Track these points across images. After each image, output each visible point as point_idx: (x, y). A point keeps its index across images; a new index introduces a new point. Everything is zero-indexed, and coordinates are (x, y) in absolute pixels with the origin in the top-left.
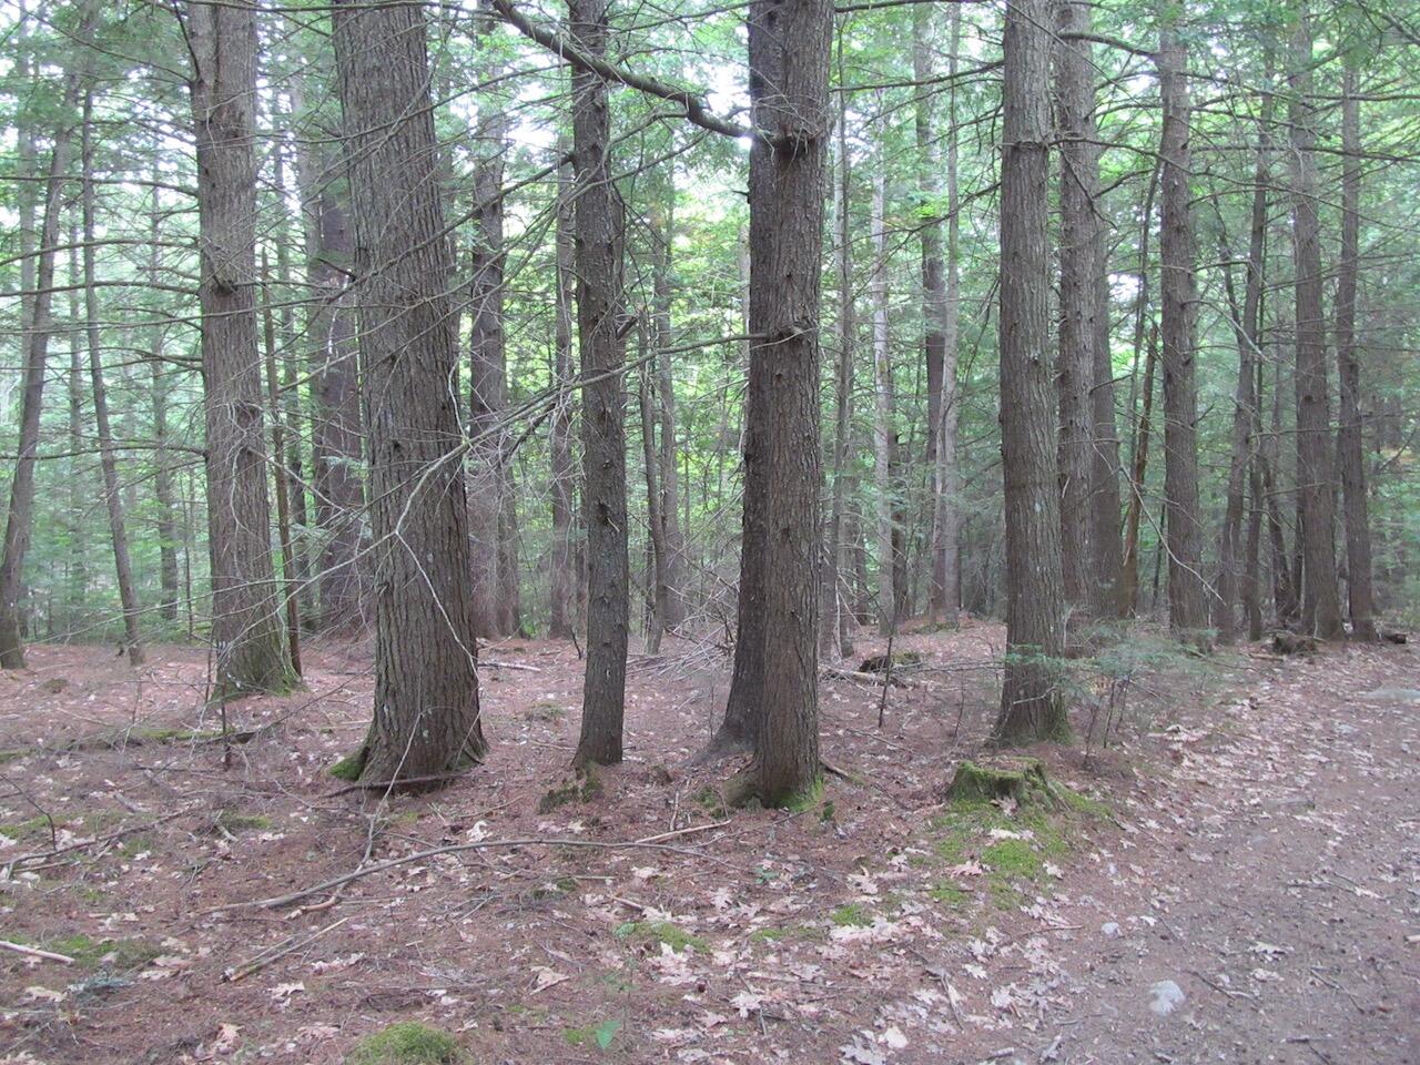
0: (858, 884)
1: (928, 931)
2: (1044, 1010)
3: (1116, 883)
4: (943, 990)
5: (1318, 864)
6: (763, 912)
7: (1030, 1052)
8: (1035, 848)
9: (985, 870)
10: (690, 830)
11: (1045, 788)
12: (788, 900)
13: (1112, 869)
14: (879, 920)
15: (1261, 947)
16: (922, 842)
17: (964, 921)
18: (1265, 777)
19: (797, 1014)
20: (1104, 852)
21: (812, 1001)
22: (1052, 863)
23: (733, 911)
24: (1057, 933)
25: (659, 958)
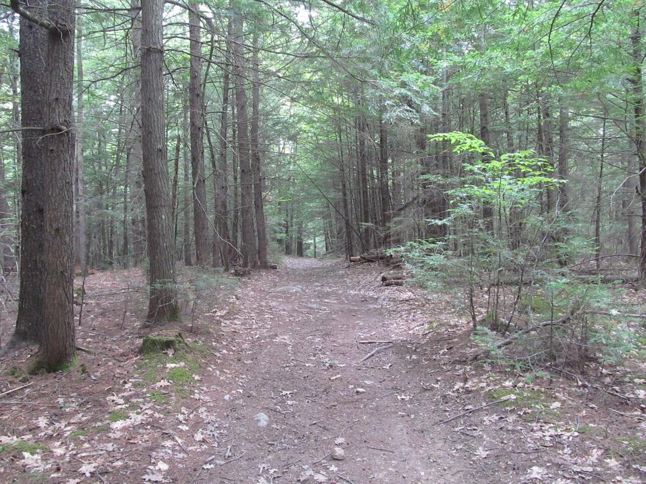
0: (113, 401)
1: (157, 415)
2: (217, 437)
3: (221, 378)
4: (173, 439)
5: (289, 357)
6: (69, 424)
7: (220, 456)
8: (187, 369)
9: (171, 383)
10: (10, 391)
11: (184, 342)
12: (80, 415)
13: (218, 373)
14: (132, 415)
15: (284, 393)
16: (136, 376)
17: (170, 407)
18: (254, 327)
19: (114, 468)
20: (212, 366)
21: (118, 460)
22: (196, 374)
23: (52, 427)
24: (208, 404)
25: (23, 461)
